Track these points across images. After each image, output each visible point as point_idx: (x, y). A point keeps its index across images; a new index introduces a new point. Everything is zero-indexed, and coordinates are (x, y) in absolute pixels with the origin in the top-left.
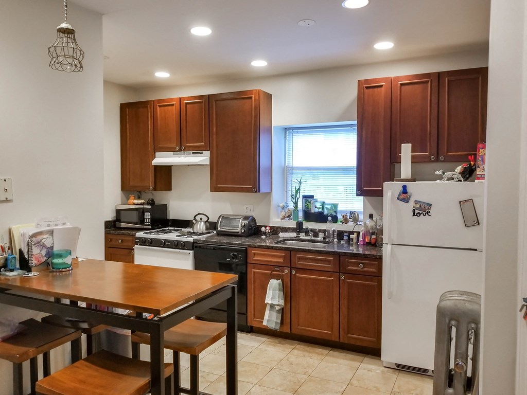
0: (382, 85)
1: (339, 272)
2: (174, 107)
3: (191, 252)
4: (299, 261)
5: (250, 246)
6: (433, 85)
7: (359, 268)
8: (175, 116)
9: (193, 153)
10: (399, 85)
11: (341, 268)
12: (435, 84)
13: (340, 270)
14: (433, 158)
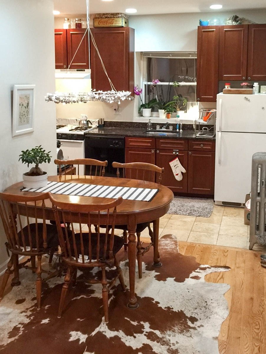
0: (214, 31)
1: (188, 150)
2: (62, 36)
3: (83, 141)
4: (161, 145)
5: (127, 136)
6: (245, 32)
7: (200, 147)
8: (62, 43)
9: (77, 70)
10: (224, 31)
11: (189, 148)
12: (246, 32)
13: (188, 149)
14: (244, 78)
